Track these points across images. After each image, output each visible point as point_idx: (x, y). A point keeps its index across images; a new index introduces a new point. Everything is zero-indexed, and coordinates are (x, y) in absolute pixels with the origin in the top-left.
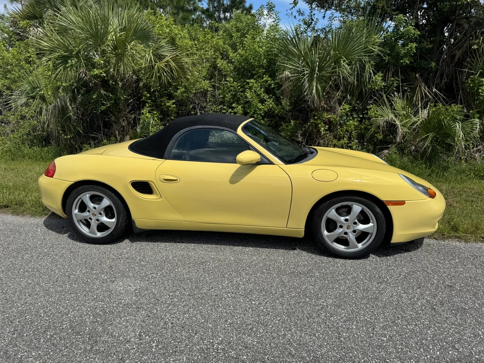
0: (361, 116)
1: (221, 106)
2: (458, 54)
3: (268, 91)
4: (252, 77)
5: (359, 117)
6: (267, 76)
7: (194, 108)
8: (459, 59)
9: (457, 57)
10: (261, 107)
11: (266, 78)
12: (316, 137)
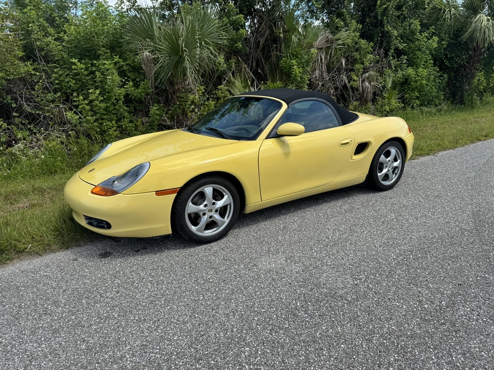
0: (212, 96)
1: (59, 94)
2: (262, 41)
3: (122, 73)
4: (97, 57)
5: (211, 97)
6: (118, 57)
7: (16, 100)
8: (264, 44)
9: (261, 43)
10: (119, 92)
11: (117, 59)
12: (183, 119)
